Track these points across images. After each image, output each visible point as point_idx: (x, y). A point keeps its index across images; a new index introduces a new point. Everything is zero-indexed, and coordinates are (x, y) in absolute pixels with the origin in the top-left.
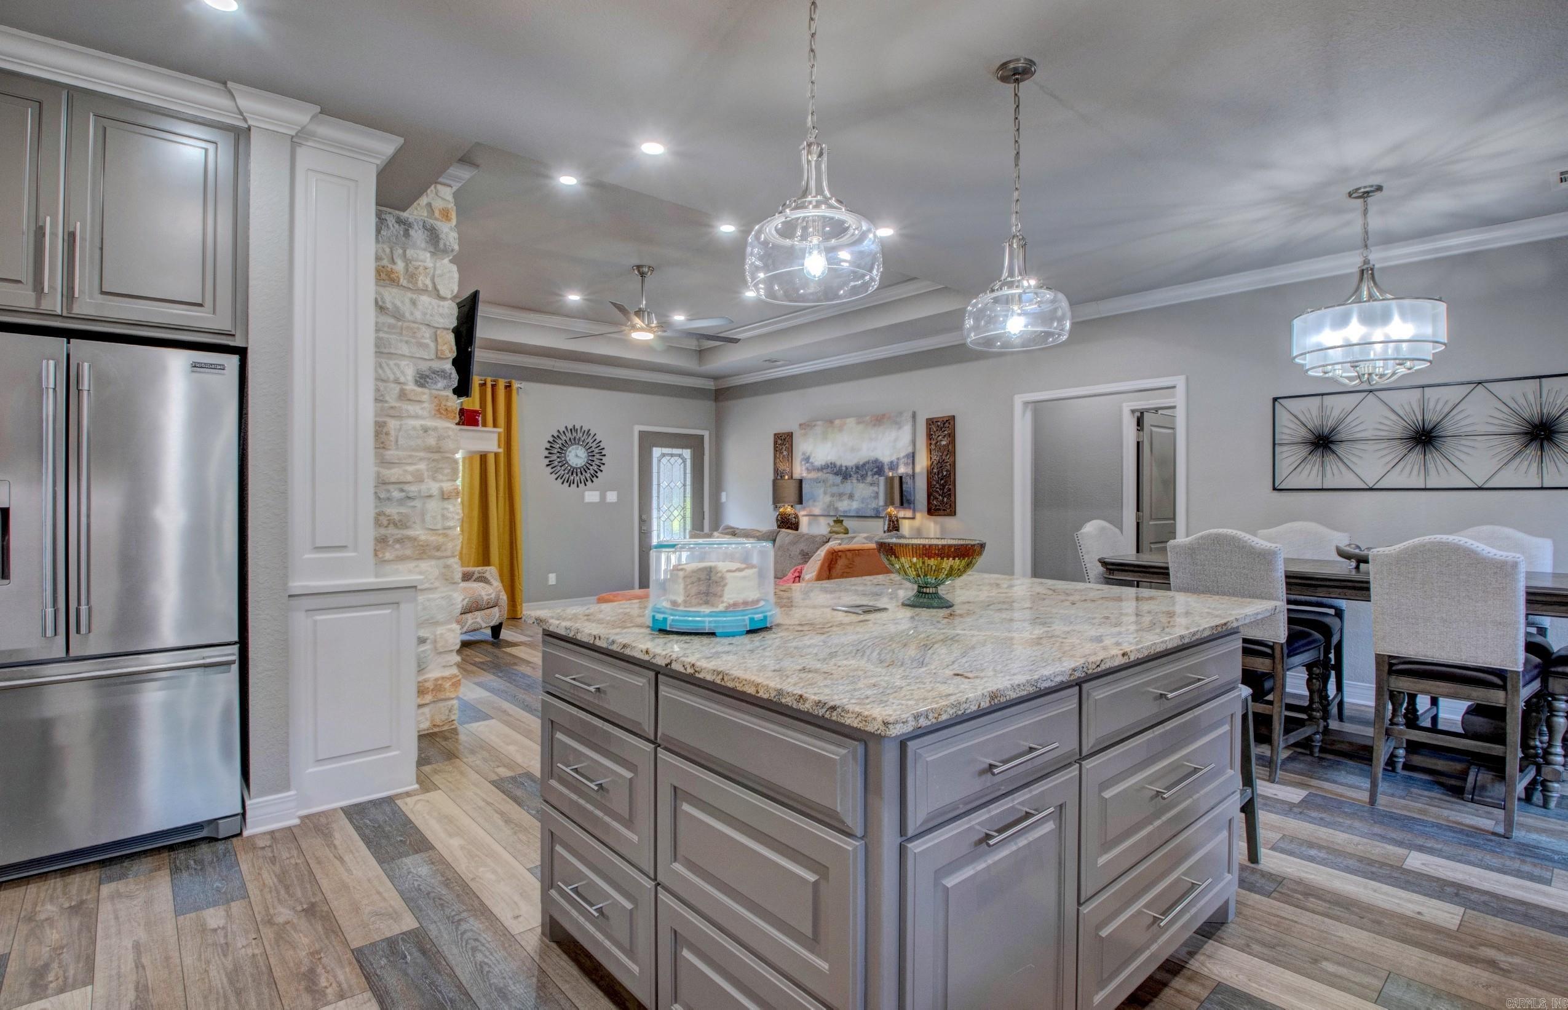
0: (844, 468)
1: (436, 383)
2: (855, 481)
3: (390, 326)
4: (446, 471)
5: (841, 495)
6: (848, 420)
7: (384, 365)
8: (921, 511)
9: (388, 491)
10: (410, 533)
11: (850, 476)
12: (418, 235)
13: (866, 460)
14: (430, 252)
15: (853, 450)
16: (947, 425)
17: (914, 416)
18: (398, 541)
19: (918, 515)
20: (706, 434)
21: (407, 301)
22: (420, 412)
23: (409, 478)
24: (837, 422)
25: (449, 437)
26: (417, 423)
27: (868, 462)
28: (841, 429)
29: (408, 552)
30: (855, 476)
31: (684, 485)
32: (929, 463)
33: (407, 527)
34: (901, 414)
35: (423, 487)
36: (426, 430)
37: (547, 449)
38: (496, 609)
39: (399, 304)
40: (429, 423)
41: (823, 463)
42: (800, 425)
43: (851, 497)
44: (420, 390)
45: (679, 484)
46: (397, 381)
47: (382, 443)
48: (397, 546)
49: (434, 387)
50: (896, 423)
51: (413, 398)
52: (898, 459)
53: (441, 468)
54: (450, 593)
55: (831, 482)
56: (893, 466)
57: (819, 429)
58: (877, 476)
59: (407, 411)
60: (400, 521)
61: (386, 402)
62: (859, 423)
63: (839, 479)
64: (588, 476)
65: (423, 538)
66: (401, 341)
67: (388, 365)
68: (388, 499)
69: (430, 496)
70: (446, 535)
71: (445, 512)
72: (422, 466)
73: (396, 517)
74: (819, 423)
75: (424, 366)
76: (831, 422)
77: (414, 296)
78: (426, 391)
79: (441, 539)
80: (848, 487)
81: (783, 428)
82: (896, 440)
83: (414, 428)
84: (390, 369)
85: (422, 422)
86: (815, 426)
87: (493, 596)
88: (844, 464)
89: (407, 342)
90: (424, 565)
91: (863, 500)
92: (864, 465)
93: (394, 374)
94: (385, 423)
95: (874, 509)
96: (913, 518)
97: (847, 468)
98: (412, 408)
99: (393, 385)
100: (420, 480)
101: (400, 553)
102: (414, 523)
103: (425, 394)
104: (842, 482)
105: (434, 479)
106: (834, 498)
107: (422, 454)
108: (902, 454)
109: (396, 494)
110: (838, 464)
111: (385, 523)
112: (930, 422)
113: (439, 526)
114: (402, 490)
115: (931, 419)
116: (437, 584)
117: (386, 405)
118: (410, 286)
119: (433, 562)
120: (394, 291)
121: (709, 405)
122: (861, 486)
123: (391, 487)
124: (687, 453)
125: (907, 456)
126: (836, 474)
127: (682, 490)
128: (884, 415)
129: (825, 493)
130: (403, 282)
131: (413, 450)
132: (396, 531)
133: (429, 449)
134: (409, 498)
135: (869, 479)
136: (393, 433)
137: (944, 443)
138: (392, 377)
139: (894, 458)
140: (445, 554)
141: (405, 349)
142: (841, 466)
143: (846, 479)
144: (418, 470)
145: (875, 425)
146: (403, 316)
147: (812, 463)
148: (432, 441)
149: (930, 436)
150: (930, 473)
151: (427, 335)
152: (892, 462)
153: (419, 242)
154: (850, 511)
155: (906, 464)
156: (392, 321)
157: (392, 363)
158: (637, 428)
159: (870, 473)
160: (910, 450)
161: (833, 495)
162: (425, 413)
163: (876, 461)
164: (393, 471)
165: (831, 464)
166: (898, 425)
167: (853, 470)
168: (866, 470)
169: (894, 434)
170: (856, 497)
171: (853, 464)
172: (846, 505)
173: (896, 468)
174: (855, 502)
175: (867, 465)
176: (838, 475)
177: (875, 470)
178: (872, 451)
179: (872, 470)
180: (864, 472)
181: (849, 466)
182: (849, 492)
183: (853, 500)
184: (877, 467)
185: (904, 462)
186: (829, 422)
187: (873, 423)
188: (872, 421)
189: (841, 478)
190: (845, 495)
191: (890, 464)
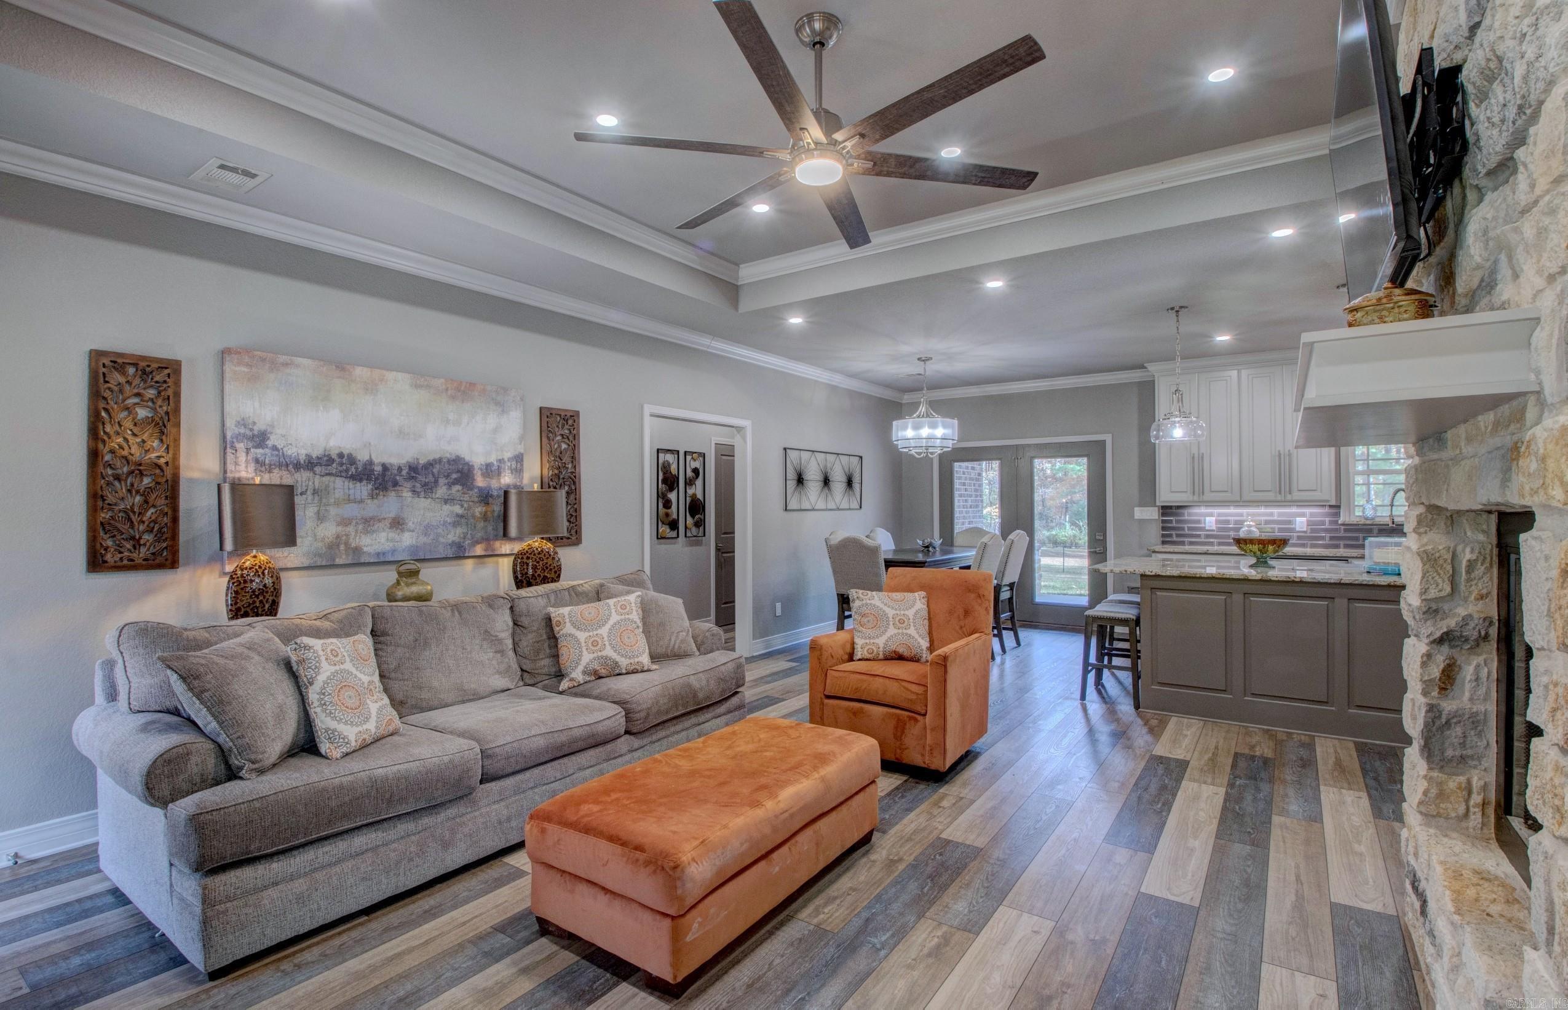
0: (378, 469)
2: (407, 494)
5: (368, 523)
6: (391, 376)
11: (396, 484)
13: (437, 456)
15: (402, 434)
16: (571, 422)
17: (523, 398)
24: (359, 372)
27: (439, 461)
28: (370, 388)
30: (409, 485)
34: (505, 390)
42: (228, 351)
43: (397, 524)
50: (497, 403)
55: (339, 494)
56: (489, 470)
58: (458, 487)
63: (363, 489)
76: (342, 368)
80: (389, 505)
82: (496, 430)
88: (376, 460)
91: (427, 529)
92: (430, 465)
95: (453, 544)
97: (385, 468)
104: (372, 497)
106: (351, 529)
108: (507, 455)
110: (362, 456)
112: (547, 413)
115: (547, 409)
122: (423, 503)
125: (516, 458)
126: (357, 478)
128: (472, 385)
129: (320, 518)
135: (441, 491)
137: (565, 446)
139: (493, 459)
142: (370, 462)
143: (385, 489)
145: (453, 398)
147: (275, 448)
149: (547, 433)
152: (488, 466)
154: (394, 551)
155: (515, 471)
159: (442, 481)
160: (520, 449)
161: (345, 522)
163: (457, 460)
165: (341, 455)
166: (502, 407)
167: (404, 473)
168: (433, 475)
169: (492, 420)
170: (410, 525)
171: (404, 461)
172: (383, 540)
173: (499, 474)
174: (407, 535)
175: (437, 466)
176: (361, 480)
177: (454, 476)
178: (449, 443)
179: (447, 477)
180: (431, 478)
181: (391, 465)
182: (392, 515)
183: (402, 530)
184: (458, 471)
185: (514, 466)
186: (337, 367)
187: (449, 392)
188: (447, 390)
189: (370, 486)
190: (379, 521)
191: (486, 469)
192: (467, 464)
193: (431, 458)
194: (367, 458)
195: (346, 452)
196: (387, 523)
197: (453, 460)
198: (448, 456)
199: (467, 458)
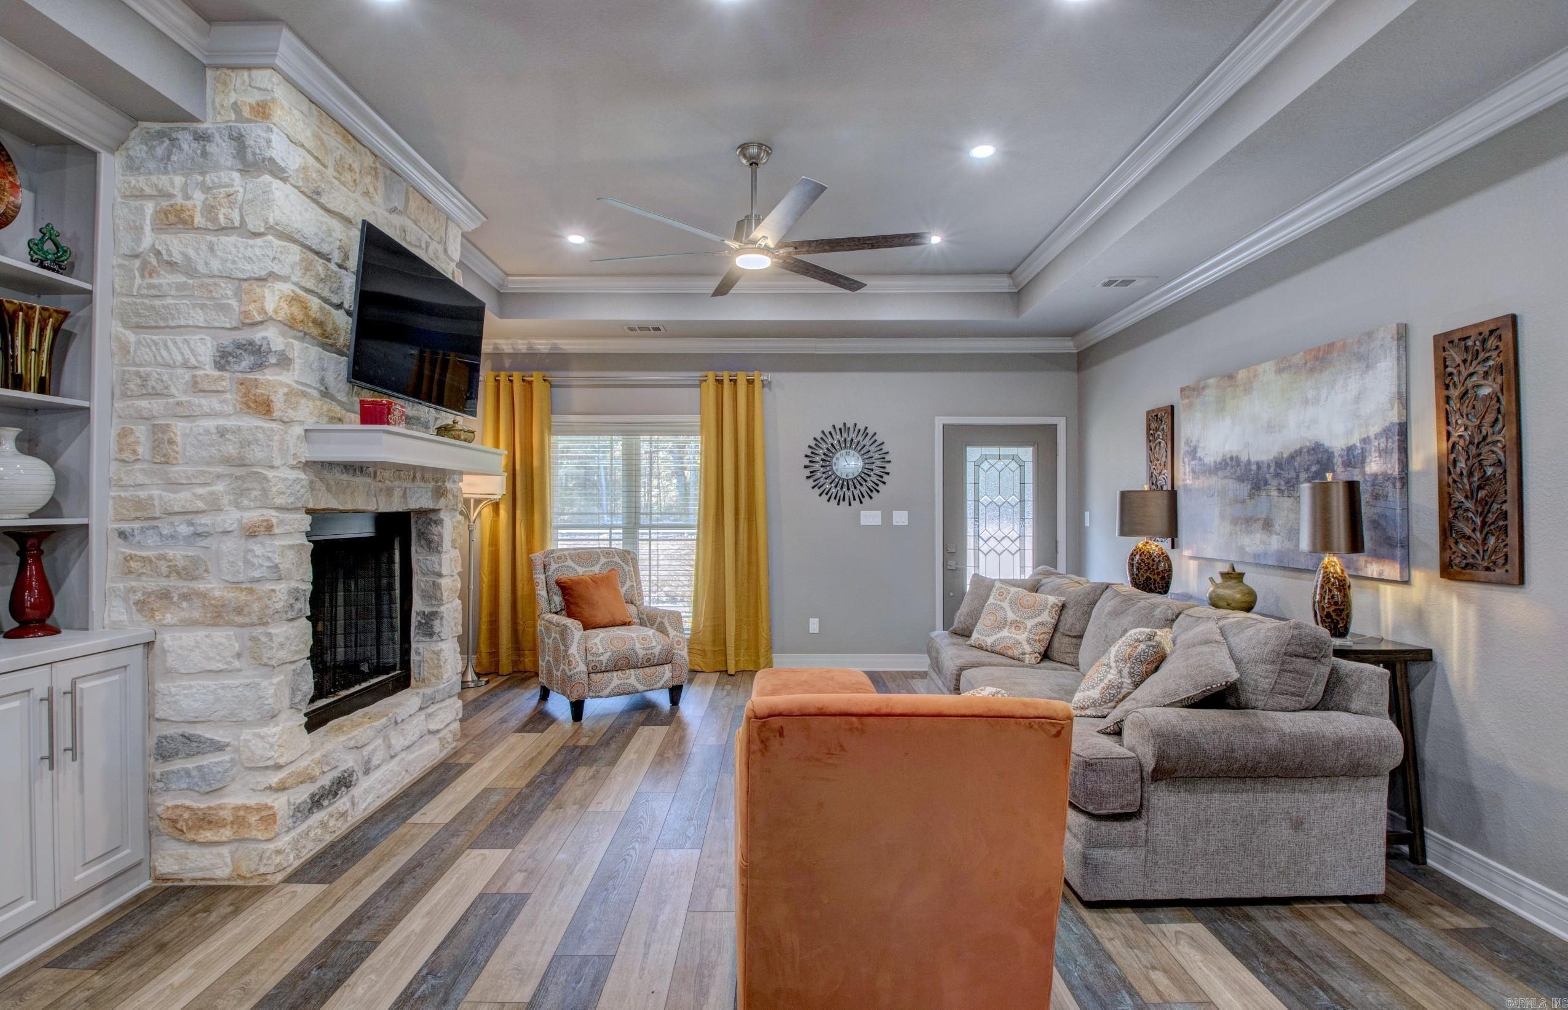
0: (1254, 467)
1: (238, 363)
2: (1274, 493)
3: (180, 287)
4: (255, 493)
5: (1250, 522)
6: (1260, 369)
7: (170, 344)
8: (1424, 566)
9: (172, 524)
10: (200, 586)
11: (1266, 483)
12: (221, 150)
13: (1298, 447)
14: (239, 170)
15: (1270, 428)
16: (1492, 342)
17: (1403, 335)
18: (185, 597)
19: (1417, 576)
20: (1061, 423)
21: (204, 247)
22: (218, 407)
23: (201, 505)
24: (1242, 375)
25: (257, 440)
26: (210, 424)
27: (1299, 452)
28: (1248, 389)
29: (196, 615)
30: (1276, 482)
31: (1022, 501)
32: (1445, 446)
33: (194, 578)
34: (1370, 335)
35: (220, 518)
36: (222, 432)
37: (807, 456)
38: (667, 667)
39: (192, 253)
40: (230, 423)
41: (1219, 459)
42: (1182, 390)
44: (217, 373)
45: (1013, 500)
46: (186, 365)
47: (165, 456)
48: (184, 604)
49: (236, 368)
50: (1360, 358)
51: (206, 387)
52: (1365, 441)
53: (248, 489)
54: (257, 680)
55: (1232, 495)
56: (1354, 457)
57: (1210, 394)
59: (200, 406)
60: (184, 568)
61: (173, 396)
62: (1280, 371)
63: (1245, 489)
64: (864, 489)
65: (217, 593)
66: (194, 306)
67: (175, 343)
68: (172, 537)
69: (226, 532)
70: (251, 591)
71: (249, 557)
72: (220, 487)
73: (181, 563)
74: (1212, 381)
75: (227, 339)
76: (1231, 377)
77: (214, 239)
78: (227, 375)
79: (243, 597)
80: (1262, 505)
81: (1159, 399)
82: (1358, 399)
83: (207, 432)
84: (178, 348)
85: (221, 422)
86: (1204, 388)
87: (657, 651)
88: (1253, 460)
89: (202, 307)
90: (220, 635)
92: (1292, 457)
93: (182, 354)
94: (168, 426)
96: (1406, 582)
97: (1259, 465)
98: (207, 403)
99: (180, 371)
100: (215, 506)
101: (184, 615)
102: (207, 571)
103: (225, 382)
104: (1252, 496)
105: (238, 506)
106: (1238, 528)
107: (219, 469)
108: (1375, 429)
109: (184, 529)
110: (1244, 458)
111: (164, 569)
112: (1444, 343)
113: (241, 577)
114: (191, 524)
115: (1446, 335)
116: (237, 664)
117: (171, 400)
118: (210, 225)
119: (231, 632)
120: (188, 237)
121: (1066, 379)
122: (1285, 503)
123: (177, 519)
124: (1026, 453)
125: (1386, 432)
126: (1242, 478)
127: (1017, 509)
128: (1331, 346)
129: (1221, 517)
130: (199, 220)
131: (208, 464)
132: (181, 583)
133: (227, 461)
134: (199, 535)
136: (179, 440)
137: (1485, 391)
138: (179, 358)
139: (1355, 440)
140: (247, 620)
141: (199, 318)
142: (1249, 462)
143: (1259, 488)
144: (211, 494)
145: (1312, 370)
146: (196, 270)
147: (1200, 459)
148: (231, 450)
149: (1445, 378)
150: (1447, 468)
151: (229, 293)
152: (1350, 449)
153: (222, 160)
155: (1384, 452)
156: (181, 279)
157: (179, 339)
158: (940, 422)
159: (1303, 476)
160: (1393, 417)
161: (1234, 521)
162: (228, 409)
163: (1316, 447)
164: (178, 496)
165: (1231, 458)
166: (1366, 361)
167: (1272, 470)
168: (1295, 469)
169: (1354, 384)
170: (1277, 528)
171: (1271, 457)
172: (1258, 542)
173: (1363, 462)
174: (1275, 537)
175: (1298, 459)
176: (1243, 482)
177: (1314, 468)
178: (1308, 428)
179: (1307, 470)
180: (1293, 474)
181: (1262, 462)
182: (1264, 516)
183: (1271, 532)
184: (1318, 462)
185: (1383, 445)
186: (1228, 377)
187: (1308, 365)
188: (1306, 363)
189: (1249, 487)
190: (1255, 521)
191: (1348, 455)
192: (1327, 451)
193: (1292, 449)
194: (1246, 458)
195: (1234, 455)
196: (1261, 523)
197: (1313, 449)
198: (1308, 444)
199: (1327, 444)
